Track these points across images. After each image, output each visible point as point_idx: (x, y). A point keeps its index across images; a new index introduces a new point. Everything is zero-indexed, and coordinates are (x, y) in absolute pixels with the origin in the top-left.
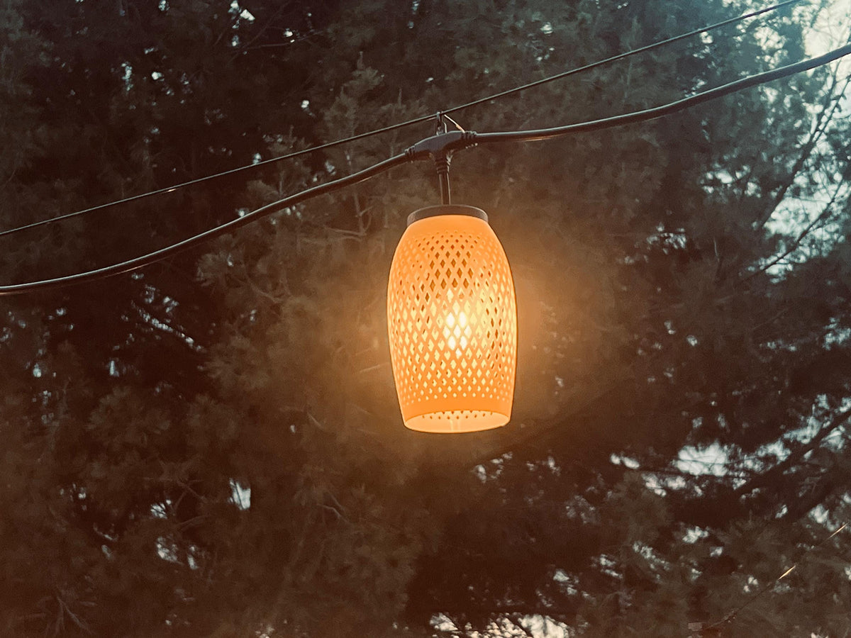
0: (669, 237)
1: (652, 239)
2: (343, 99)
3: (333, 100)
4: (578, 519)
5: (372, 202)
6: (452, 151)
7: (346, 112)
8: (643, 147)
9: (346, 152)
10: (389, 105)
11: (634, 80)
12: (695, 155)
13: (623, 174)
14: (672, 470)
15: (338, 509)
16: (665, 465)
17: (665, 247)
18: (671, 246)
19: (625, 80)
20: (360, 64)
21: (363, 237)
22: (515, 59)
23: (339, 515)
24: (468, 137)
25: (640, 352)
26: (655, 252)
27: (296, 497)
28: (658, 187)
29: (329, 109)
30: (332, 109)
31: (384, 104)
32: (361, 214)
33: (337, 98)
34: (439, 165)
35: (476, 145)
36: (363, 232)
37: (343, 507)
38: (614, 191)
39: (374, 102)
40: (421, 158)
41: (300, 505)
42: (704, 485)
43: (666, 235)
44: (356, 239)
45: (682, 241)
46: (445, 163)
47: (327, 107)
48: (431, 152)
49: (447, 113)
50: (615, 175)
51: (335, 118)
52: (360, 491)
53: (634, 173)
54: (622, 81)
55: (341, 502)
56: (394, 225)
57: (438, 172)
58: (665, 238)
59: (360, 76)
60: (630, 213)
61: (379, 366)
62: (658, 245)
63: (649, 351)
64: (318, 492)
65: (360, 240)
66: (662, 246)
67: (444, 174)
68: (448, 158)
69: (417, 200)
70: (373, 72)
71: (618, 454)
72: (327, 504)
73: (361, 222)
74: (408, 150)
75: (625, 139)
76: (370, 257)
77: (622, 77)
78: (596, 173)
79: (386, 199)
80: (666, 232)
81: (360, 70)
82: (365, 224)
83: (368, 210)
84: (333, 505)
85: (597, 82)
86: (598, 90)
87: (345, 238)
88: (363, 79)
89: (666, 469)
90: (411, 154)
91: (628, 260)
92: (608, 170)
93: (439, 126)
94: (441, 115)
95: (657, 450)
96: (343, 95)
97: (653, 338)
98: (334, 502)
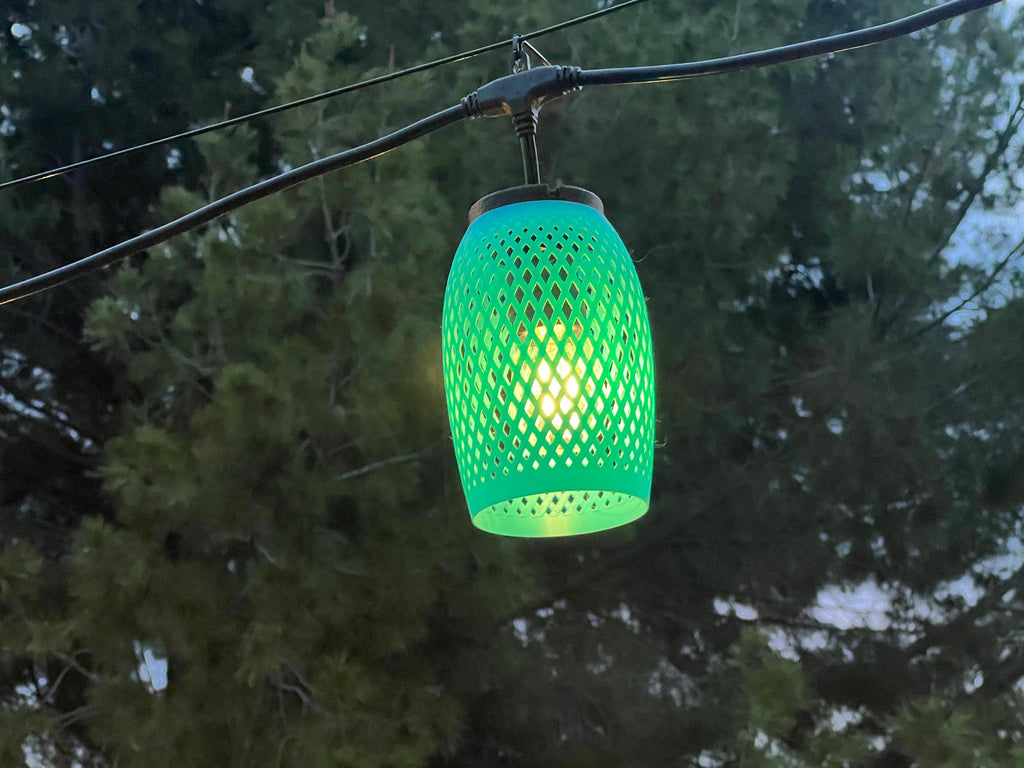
0: (796, 271)
1: (771, 275)
2: (306, 61)
3: (290, 62)
4: (667, 699)
5: (351, 218)
6: (541, 99)
7: (309, 80)
8: (758, 133)
9: (310, 143)
10: (375, 69)
11: (743, 32)
12: (838, 148)
13: (731, 174)
14: (806, 622)
15: (304, 689)
16: (796, 615)
17: (792, 286)
18: (799, 285)
19: (731, 30)
20: (330, 8)
21: (337, 271)
23: (305, 699)
24: (567, 75)
25: (757, 443)
26: (778, 290)
27: (239, 674)
28: (783, 193)
29: (283, 77)
30: (288, 77)
31: (368, 69)
32: (334, 236)
33: (295, 60)
34: (519, 122)
35: (581, 88)
36: (337, 263)
37: (312, 689)
38: (717, 199)
39: (352, 66)
40: (489, 111)
41: (245, 685)
42: (855, 644)
43: (792, 268)
44: (328, 274)
45: (817, 277)
46: (530, 120)
47: (281, 74)
48: (505, 101)
49: (527, 38)
50: (718, 175)
51: (293, 90)
52: (339, 662)
53: (747, 173)
54: (725, 34)
55: (309, 679)
56: (385, 253)
57: (518, 134)
58: (791, 273)
59: (330, 27)
60: (743, 233)
61: (365, 469)
62: (780, 283)
63: (771, 443)
64: (272, 663)
65: (332, 277)
66: (787, 284)
67: (527, 136)
68: (534, 111)
69: (419, 213)
70: (351, 20)
71: (725, 598)
72: (286, 681)
73: (334, 250)
74: (466, 99)
75: (732, 121)
76: (349, 302)
77: (726, 28)
78: (689, 173)
79: (372, 213)
80: (791, 263)
81: (331, 17)
82: (341, 251)
83: (344, 229)
84: (296, 682)
85: (688, 35)
86: (689, 47)
87: (309, 273)
88: (336, 31)
89: (797, 620)
90: (471, 105)
91: (739, 306)
92: (708, 167)
93: (517, 59)
94: (520, 41)
95: (783, 592)
96: (304, 54)
97: (775, 423)
98: (297, 679)
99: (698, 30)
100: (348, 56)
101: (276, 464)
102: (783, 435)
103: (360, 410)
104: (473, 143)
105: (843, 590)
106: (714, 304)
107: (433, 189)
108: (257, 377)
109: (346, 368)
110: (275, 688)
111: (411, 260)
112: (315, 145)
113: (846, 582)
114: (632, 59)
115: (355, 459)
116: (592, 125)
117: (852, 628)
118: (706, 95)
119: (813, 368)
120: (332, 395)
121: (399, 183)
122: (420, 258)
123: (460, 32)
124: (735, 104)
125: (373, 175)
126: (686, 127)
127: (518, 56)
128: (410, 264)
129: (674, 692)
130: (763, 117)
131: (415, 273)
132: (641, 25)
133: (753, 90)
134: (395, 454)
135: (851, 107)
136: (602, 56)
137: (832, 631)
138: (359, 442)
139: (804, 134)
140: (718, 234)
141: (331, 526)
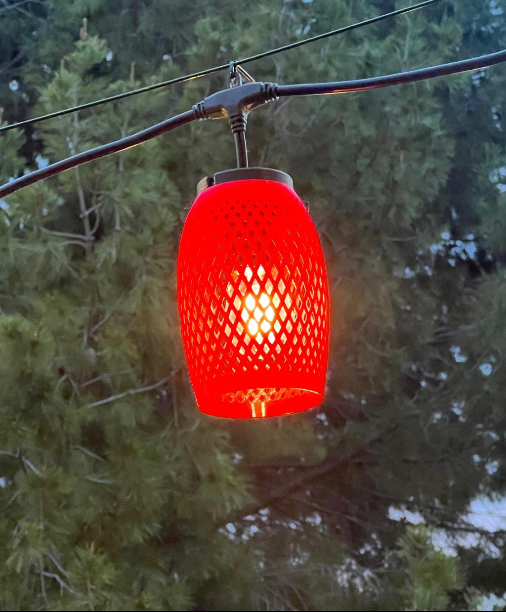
0: (455, 246)
1: (435, 248)
2: (63, 74)
3: (52, 76)
4: (352, 587)
5: (100, 198)
6: (249, 106)
7: (66, 90)
8: (424, 135)
9: (68, 139)
10: (119, 82)
11: (412, 55)
12: (487, 146)
13: (403, 166)
14: (463, 526)
15: (61, 575)
16: (454, 521)
17: (452, 257)
18: (457, 257)
19: (402, 54)
20: (83, 33)
21: (89, 241)
22: (269, 28)
23: (62, 584)
24: (268, 89)
25: (423, 384)
26: (440, 262)
27: (9, 561)
28: (444, 181)
29: (46, 87)
30: (50, 86)
31: (113, 81)
32: (87, 213)
33: (57, 74)
34: (234, 123)
35: (278, 98)
36: (89, 235)
37: (67, 574)
38: (392, 186)
39: (101, 79)
40: (212, 115)
41: (14, 572)
42: (501, 542)
43: (452, 243)
44: (81, 243)
45: (472, 250)
46: (241, 120)
47: (44, 85)
48: (224, 107)
49: (239, 63)
50: (392, 167)
51: (54, 98)
52: (89, 552)
53: (415, 165)
54: (398, 56)
55: (65, 566)
56: (127, 228)
57: (233, 131)
58: (451, 247)
59: (84, 47)
60: (412, 213)
61: (111, 399)
62: (442, 254)
63: (435, 383)
64: (35, 553)
65: (86, 246)
66: (448, 256)
67: (239, 132)
68: (244, 114)
69: (154, 196)
70: (100, 43)
71: (397, 507)
72: (46, 569)
73: (87, 223)
74: (196, 106)
75: (403, 124)
76: (98, 266)
77: (398, 51)
78: (370, 165)
79: (116, 194)
80: (451, 239)
81: (84, 40)
82: (92, 225)
83: (95, 208)
84: (56, 570)
85: (368, 56)
86: (369, 65)
87: (67, 242)
88: (88, 50)
89: (456, 526)
90: (200, 109)
91: (409, 273)
92: (384, 161)
93: (232, 77)
94: (235, 65)
95: (444, 502)
96: (63, 70)
97: (437, 366)
98: (56, 568)
99: (376, 52)
100: (97, 71)
101: (39, 395)
102: (444, 376)
103: (107, 351)
104: (196, 141)
105: (492, 500)
106: (390, 271)
107: (165, 176)
108: (25, 325)
109: (95, 319)
110: (38, 575)
111: (147, 232)
112: (72, 141)
113: (494, 495)
114: (324, 75)
115: (102, 391)
116: (292, 127)
117: (499, 530)
118: (384, 103)
119: (467, 322)
120: (85, 338)
121: (137, 171)
122: (154, 231)
123: (187, 53)
124: (405, 111)
125: (117, 164)
126: (368, 130)
127: (233, 75)
128: (146, 236)
129: (357, 581)
130: (427, 122)
131: (151, 242)
132: (331, 48)
133: (420, 100)
134: (134, 387)
135: (497, 114)
136: (300, 73)
137: (483, 533)
138: (106, 378)
139: (461, 135)
140: (391, 214)
141: (83, 444)
